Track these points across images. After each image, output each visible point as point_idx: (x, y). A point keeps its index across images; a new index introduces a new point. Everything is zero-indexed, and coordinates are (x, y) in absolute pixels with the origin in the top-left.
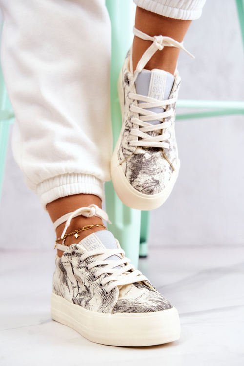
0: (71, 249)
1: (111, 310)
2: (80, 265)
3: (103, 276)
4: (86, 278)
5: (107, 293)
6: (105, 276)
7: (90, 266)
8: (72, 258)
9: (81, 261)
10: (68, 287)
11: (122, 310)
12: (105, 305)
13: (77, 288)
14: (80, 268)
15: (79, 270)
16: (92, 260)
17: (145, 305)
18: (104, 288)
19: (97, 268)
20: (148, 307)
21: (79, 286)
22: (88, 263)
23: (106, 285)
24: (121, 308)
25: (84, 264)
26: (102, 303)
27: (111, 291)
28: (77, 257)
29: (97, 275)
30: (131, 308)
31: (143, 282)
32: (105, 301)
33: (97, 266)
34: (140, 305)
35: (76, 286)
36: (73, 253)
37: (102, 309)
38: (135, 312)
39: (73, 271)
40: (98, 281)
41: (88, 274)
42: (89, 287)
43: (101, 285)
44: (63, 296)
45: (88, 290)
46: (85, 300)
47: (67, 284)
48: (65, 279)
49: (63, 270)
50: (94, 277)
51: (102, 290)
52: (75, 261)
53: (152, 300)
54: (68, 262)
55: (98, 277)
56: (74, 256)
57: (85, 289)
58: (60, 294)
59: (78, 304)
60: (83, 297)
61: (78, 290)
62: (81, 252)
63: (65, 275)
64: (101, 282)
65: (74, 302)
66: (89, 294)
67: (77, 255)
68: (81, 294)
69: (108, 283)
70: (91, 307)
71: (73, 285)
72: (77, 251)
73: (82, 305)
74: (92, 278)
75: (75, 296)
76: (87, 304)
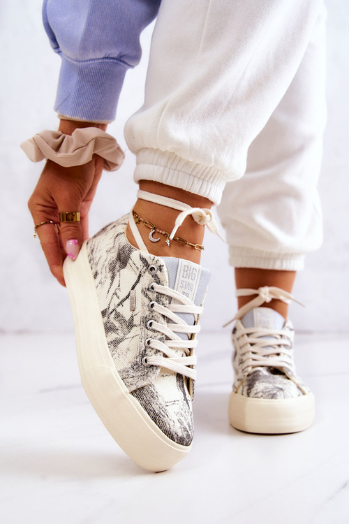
0: (154, 262)
1: (134, 388)
2: (148, 292)
3: (160, 336)
4: (143, 315)
5: (146, 361)
6: (161, 339)
7: (157, 307)
8: (147, 272)
9: (152, 288)
10: (111, 284)
11: (144, 403)
12: (132, 373)
14: (146, 295)
16: (165, 303)
17: (171, 424)
18: (148, 351)
19: (161, 319)
20: (171, 430)
21: (124, 303)
22: (158, 300)
23: (153, 351)
24: (145, 399)
25: (152, 295)
26: (130, 365)
27: (152, 366)
28: (153, 279)
29: (156, 326)
30: (154, 412)
32: (136, 366)
34: (165, 419)
35: (121, 298)
36: (152, 269)
37: (125, 374)
38: (155, 420)
39: (137, 282)
40: (150, 333)
41: (147, 313)
42: (135, 325)
43: (149, 342)
44: (96, 275)
45: (130, 325)
46: (117, 336)
47: (113, 278)
48: (114, 268)
49: (122, 259)
50: (151, 324)
51: (145, 351)
52: (147, 279)
53: (181, 424)
54: (138, 268)
55: (154, 331)
56: (150, 273)
57: (127, 318)
58: (94, 266)
59: (105, 324)
60: (117, 324)
61: (119, 305)
62: (161, 279)
63: (117, 266)
64: (152, 340)
65: (104, 313)
66: (126, 330)
67: (155, 276)
68: (118, 315)
69: (158, 351)
70: (116, 355)
71: (117, 291)
72: (158, 273)
73: (109, 333)
74: (147, 323)
75: (111, 310)
76: (115, 343)
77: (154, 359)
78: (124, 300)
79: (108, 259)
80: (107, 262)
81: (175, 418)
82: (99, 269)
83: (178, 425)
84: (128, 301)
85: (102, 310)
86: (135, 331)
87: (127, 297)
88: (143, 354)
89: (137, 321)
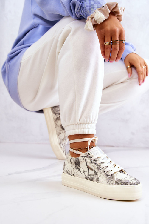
0: (86, 154)
1: (114, 183)
2: (92, 162)
3: (105, 168)
4: (96, 168)
5: (109, 176)
6: (106, 168)
7: (97, 163)
9: (92, 160)
10: (80, 172)
11: (120, 184)
12: (110, 181)
13: (87, 172)
14: (92, 163)
15: (91, 164)
16: (98, 160)
18: (107, 173)
19: (101, 164)
20: (133, 183)
21: (89, 171)
22: (96, 161)
23: (108, 172)
25: (93, 162)
26: (107, 180)
27: (112, 175)
29: (102, 167)
30: (125, 183)
31: (121, 170)
32: (109, 179)
33: (101, 163)
34: (129, 182)
36: (87, 156)
37: (109, 183)
38: (127, 185)
39: (87, 163)
40: (103, 170)
41: (97, 166)
42: (97, 172)
43: (105, 172)
44: (74, 175)
45: (96, 173)
46: (96, 179)
47: (79, 170)
48: (77, 167)
49: (77, 163)
50: (100, 168)
51: (106, 174)
52: (88, 160)
53: (133, 179)
54: (83, 160)
55: (103, 168)
56: (88, 158)
57: (94, 173)
58: (71, 174)
59: (90, 180)
60: (93, 177)
61: (88, 173)
62: (92, 156)
63: (78, 166)
64: (105, 171)
65: (86, 179)
66: (96, 175)
67: (89, 157)
68: (91, 175)
69: (109, 171)
70: (101, 182)
71: (84, 171)
72: (89, 155)
73: (94, 180)
74: (99, 168)
75: (87, 176)
76: (97, 180)
77: (110, 173)
78: (88, 171)
79: (74, 167)
80: (74, 168)
81: (131, 180)
82: (73, 173)
83: (133, 180)
84: (89, 170)
85: (85, 178)
86: (99, 173)
87: (88, 169)
88: (107, 175)
89: (96, 171)
